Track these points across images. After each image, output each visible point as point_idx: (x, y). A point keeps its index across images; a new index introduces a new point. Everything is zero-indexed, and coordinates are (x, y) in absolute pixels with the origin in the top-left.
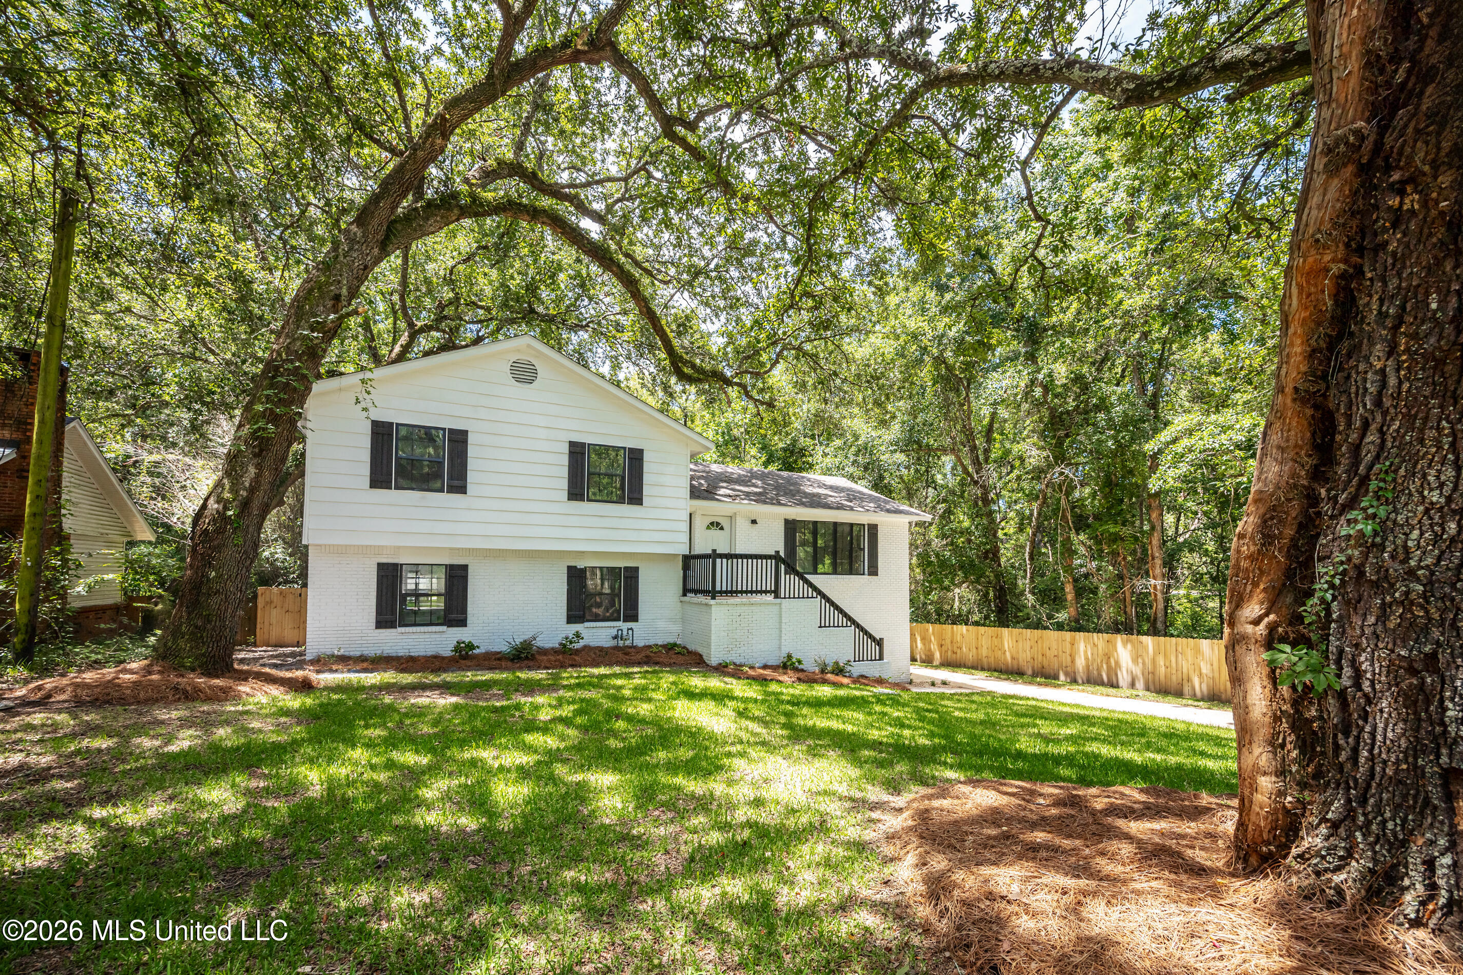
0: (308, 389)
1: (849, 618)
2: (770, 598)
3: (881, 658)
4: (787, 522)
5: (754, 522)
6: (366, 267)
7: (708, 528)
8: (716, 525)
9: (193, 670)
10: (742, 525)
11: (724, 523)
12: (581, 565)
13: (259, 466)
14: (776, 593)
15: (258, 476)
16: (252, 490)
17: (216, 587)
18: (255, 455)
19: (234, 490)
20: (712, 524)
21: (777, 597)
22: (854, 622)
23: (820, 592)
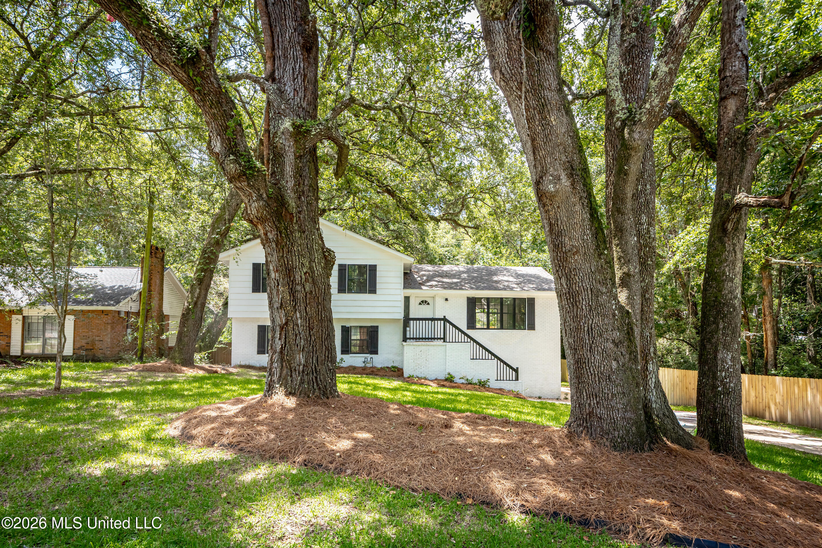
0: (217, 257)
1: (493, 354)
2: (441, 342)
3: (517, 379)
4: (469, 299)
5: (447, 300)
6: (238, 205)
7: (420, 304)
8: (424, 302)
9: (179, 364)
10: (440, 302)
11: (429, 300)
12: (348, 325)
13: (200, 289)
14: (444, 339)
15: (200, 292)
16: (198, 298)
17: (186, 334)
18: (199, 285)
19: (192, 298)
20: (422, 302)
21: (444, 341)
22: (496, 357)
23: (472, 339)
